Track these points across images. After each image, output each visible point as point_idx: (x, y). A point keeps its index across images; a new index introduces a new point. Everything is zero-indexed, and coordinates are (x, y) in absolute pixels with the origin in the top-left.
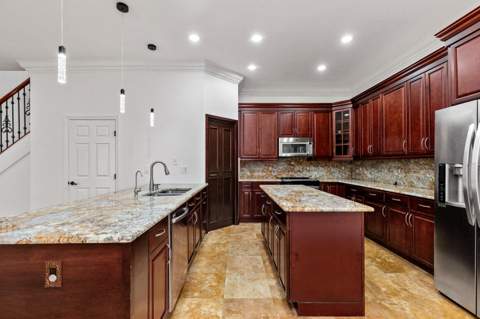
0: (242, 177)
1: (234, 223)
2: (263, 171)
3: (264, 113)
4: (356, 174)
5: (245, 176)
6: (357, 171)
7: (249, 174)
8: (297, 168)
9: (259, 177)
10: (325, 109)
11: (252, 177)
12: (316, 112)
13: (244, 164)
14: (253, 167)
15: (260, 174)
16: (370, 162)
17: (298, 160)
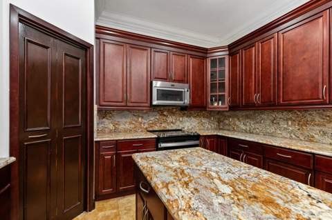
0: (102, 132)
1: (85, 209)
2: (131, 123)
3: (133, 46)
4: (225, 124)
5: (106, 131)
6: (227, 122)
7: (111, 126)
8: (170, 119)
9: (125, 131)
10: (201, 53)
11: (116, 131)
12: (192, 56)
13: (104, 113)
14: (117, 119)
15: (127, 126)
16: (244, 113)
17: (171, 110)
